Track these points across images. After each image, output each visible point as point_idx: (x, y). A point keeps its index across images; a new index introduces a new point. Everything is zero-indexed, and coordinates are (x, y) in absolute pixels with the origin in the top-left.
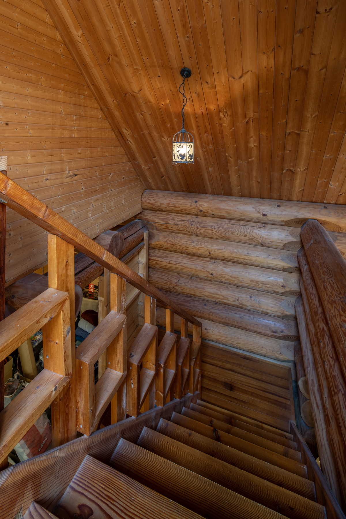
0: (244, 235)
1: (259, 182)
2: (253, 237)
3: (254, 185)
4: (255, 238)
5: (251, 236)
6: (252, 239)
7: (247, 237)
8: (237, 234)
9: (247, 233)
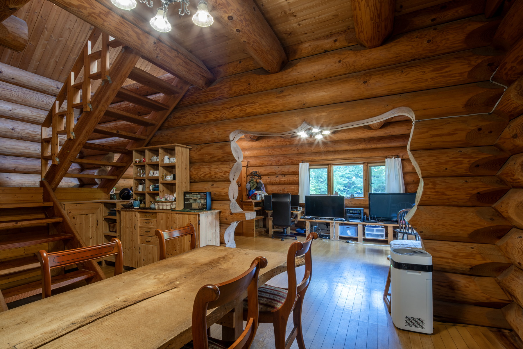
0: (41, 100)
1: (57, 62)
2: (49, 103)
3: (52, 64)
4: (50, 103)
5: (47, 102)
6: (48, 104)
7: (44, 102)
8: (36, 99)
9: (44, 99)
